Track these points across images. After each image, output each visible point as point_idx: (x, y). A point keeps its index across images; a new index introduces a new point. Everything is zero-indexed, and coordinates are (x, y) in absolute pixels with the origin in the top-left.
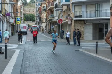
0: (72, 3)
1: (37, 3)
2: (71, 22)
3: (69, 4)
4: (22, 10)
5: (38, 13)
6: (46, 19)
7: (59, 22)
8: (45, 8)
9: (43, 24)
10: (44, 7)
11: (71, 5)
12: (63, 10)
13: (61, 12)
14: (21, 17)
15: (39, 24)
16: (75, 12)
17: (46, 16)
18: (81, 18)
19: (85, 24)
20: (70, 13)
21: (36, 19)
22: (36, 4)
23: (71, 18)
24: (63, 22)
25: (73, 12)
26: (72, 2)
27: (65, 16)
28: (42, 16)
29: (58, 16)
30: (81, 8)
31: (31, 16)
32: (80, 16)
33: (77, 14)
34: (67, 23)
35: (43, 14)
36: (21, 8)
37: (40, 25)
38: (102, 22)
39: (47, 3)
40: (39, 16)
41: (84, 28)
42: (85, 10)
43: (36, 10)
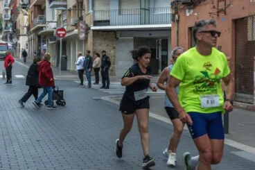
2: (87, 34)
5: (9, 12)
6: (29, 28)
7: (59, 35)
8: (25, 1)
9: (21, 38)
12: (68, 8)
13: (63, 11)
15: (11, 38)
16: (94, 11)
17: (29, 20)
18: (109, 25)
19: (117, 39)
20: (83, 14)
21: (3, 26)
23: (87, 25)
24: (67, 35)
25: (91, 11)
27: (72, 21)
28: (18, 20)
29: (56, 20)
30: (108, 4)
32: (107, 22)
33: (99, 17)
34: (76, 36)
35: (21, 16)
37: (14, 40)
38: (154, 35)
40: (11, 21)
41: (114, 48)
42: (117, 8)
43: (5, 6)
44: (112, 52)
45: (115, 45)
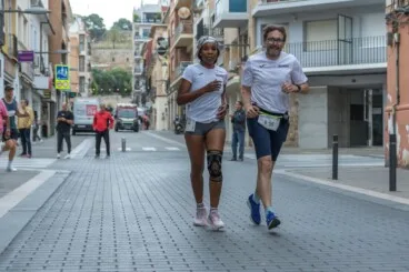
0: (256, 18)
1: (137, 28)
3: (247, 21)
4: (83, 53)
5: (142, 65)
6: (168, 83)
8: (164, 44)
9: (158, 100)
10: (161, 39)
11: (251, 23)
14: (82, 78)
15: (144, 102)
17: (168, 71)
21: (133, 84)
22: (134, 32)
26: (254, 12)
27: (231, 65)
28: (153, 75)
31: (117, 78)
35: (157, 67)
36: (82, 43)
37: (149, 104)
39: (169, 28)
40: (143, 76)
41: (297, 103)
42: (301, 40)
43: (135, 54)
44: (293, 109)
45: (297, 100)
